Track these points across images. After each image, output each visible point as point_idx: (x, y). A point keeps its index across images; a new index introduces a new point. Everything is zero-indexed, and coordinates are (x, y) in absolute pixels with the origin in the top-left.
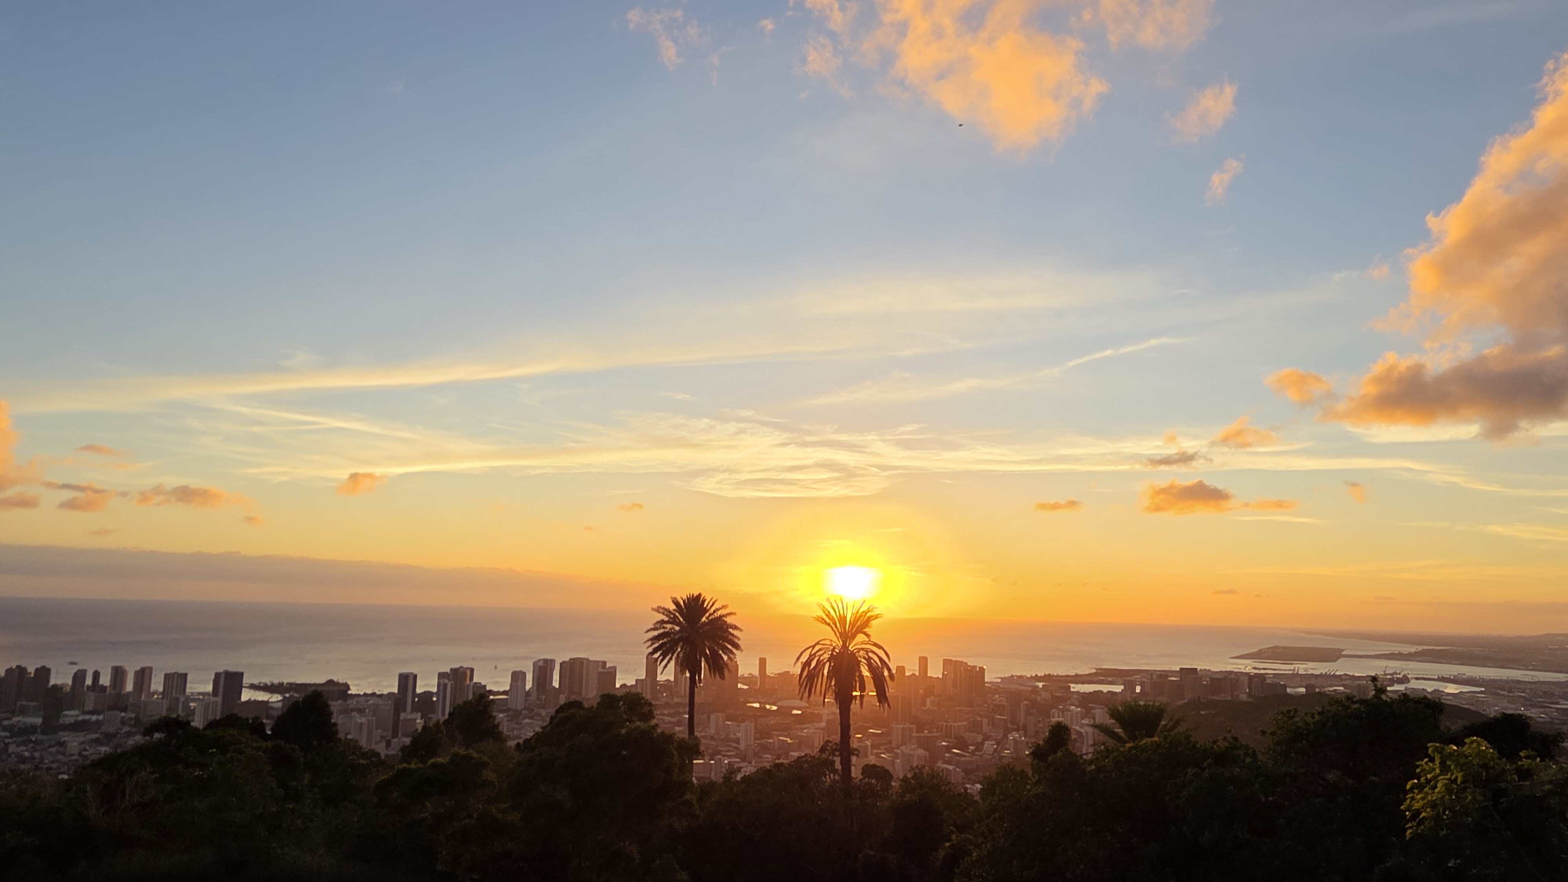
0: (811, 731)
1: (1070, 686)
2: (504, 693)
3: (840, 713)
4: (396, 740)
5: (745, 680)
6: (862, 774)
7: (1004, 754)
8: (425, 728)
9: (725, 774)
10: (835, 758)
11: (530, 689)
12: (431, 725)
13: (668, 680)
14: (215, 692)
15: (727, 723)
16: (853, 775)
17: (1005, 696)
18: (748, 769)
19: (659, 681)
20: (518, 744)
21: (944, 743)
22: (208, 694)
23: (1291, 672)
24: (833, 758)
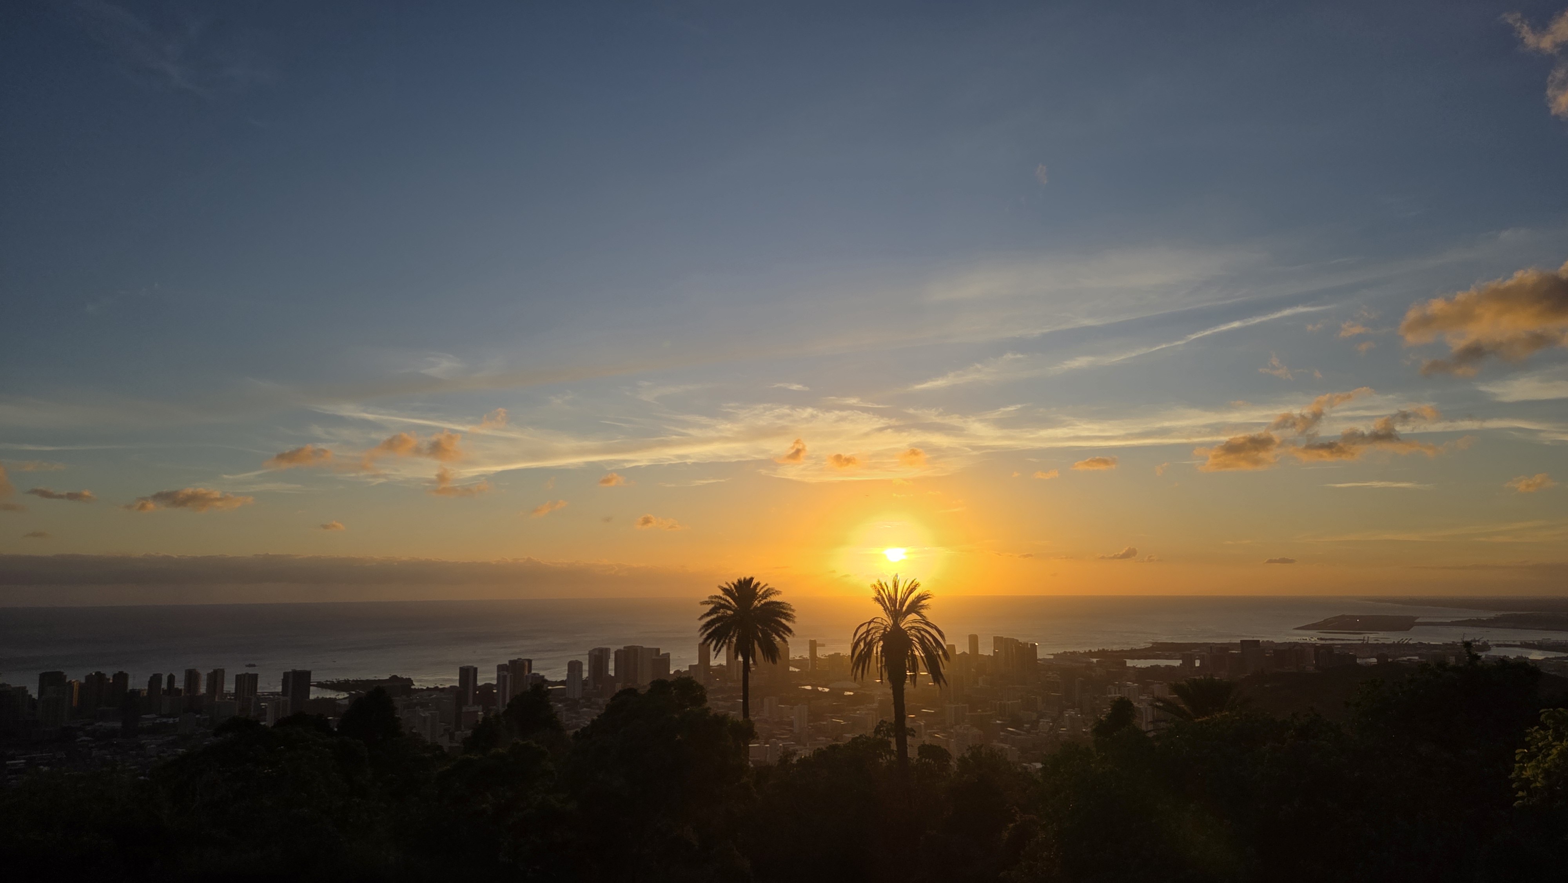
0: (864, 712)
1: (1126, 661)
2: (562, 683)
3: (894, 693)
4: (459, 732)
5: (796, 663)
6: (919, 754)
7: (1060, 732)
8: (484, 719)
9: (781, 757)
10: (890, 739)
11: (587, 678)
12: (491, 715)
13: (720, 665)
14: (285, 692)
15: (780, 706)
16: (909, 756)
17: (1058, 673)
18: (805, 752)
19: (712, 666)
20: (577, 733)
21: (998, 722)
22: (277, 694)
23: (1360, 642)
24: (888, 738)
